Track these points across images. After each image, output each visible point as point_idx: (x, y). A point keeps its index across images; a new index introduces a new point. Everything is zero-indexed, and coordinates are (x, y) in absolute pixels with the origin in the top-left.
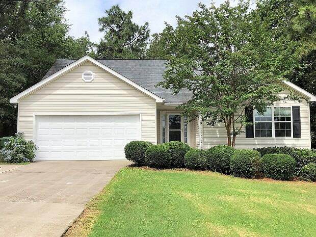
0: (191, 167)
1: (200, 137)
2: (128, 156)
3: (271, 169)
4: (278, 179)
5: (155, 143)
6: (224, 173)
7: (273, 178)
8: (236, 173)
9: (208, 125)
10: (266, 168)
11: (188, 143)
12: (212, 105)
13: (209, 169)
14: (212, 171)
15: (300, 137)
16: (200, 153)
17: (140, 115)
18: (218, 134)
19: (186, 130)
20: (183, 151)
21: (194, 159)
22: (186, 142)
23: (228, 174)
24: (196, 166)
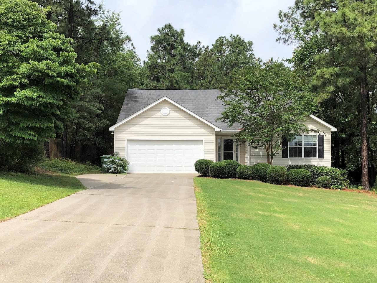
0: (240, 178)
1: (247, 157)
2: (197, 170)
3: (294, 178)
4: (298, 186)
5: (215, 162)
6: (263, 181)
7: (295, 185)
8: (271, 181)
9: (253, 148)
10: (290, 179)
11: (239, 162)
12: (255, 135)
13: (253, 179)
14: (255, 180)
15: (323, 158)
16: (247, 168)
17: (203, 141)
18: (261, 155)
19: (237, 151)
20: (235, 167)
21: (242, 172)
22: (237, 160)
23: (266, 182)
24: (244, 176)
